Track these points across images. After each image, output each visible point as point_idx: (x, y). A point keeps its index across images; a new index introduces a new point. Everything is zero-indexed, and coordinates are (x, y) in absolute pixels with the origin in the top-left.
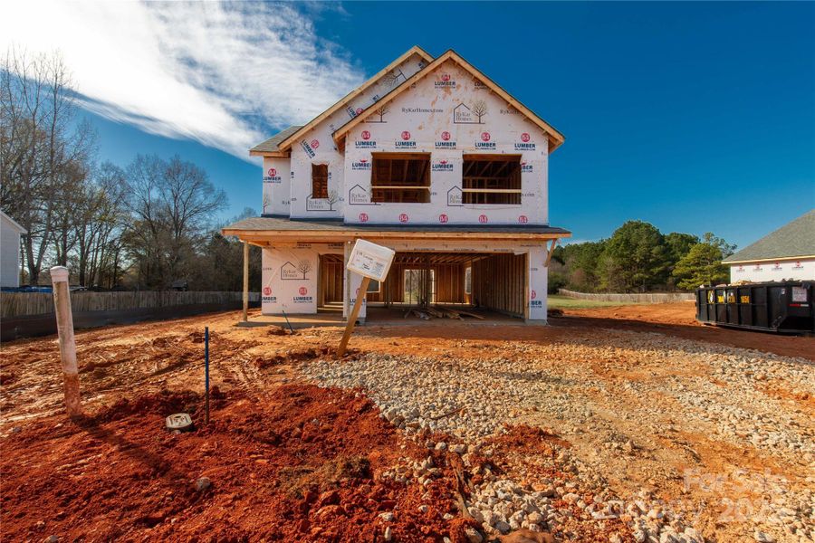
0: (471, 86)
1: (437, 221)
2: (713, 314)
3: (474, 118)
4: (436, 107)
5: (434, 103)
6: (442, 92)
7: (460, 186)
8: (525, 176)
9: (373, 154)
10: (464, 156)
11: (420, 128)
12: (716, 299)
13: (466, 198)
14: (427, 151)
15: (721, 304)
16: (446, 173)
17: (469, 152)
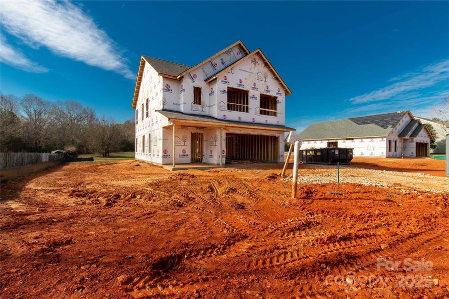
0: (263, 65)
1: (251, 121)
2: (305, 159)
3: (264, 79)
4: (252, 71)
5: (250, 69)
6: (253, 65)
7: (259, 107)
8: (278, 105)
9: (228, 87)
10: (261, 94)
11: (246, 79)
12: (306, 154)
13: (261, 112)
14: (248, 90)
15: (309, 155)
16: (254, 100)
17: (262, 93)
